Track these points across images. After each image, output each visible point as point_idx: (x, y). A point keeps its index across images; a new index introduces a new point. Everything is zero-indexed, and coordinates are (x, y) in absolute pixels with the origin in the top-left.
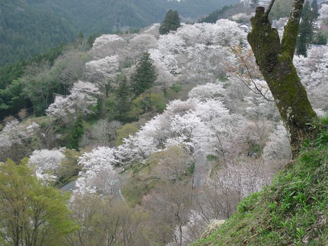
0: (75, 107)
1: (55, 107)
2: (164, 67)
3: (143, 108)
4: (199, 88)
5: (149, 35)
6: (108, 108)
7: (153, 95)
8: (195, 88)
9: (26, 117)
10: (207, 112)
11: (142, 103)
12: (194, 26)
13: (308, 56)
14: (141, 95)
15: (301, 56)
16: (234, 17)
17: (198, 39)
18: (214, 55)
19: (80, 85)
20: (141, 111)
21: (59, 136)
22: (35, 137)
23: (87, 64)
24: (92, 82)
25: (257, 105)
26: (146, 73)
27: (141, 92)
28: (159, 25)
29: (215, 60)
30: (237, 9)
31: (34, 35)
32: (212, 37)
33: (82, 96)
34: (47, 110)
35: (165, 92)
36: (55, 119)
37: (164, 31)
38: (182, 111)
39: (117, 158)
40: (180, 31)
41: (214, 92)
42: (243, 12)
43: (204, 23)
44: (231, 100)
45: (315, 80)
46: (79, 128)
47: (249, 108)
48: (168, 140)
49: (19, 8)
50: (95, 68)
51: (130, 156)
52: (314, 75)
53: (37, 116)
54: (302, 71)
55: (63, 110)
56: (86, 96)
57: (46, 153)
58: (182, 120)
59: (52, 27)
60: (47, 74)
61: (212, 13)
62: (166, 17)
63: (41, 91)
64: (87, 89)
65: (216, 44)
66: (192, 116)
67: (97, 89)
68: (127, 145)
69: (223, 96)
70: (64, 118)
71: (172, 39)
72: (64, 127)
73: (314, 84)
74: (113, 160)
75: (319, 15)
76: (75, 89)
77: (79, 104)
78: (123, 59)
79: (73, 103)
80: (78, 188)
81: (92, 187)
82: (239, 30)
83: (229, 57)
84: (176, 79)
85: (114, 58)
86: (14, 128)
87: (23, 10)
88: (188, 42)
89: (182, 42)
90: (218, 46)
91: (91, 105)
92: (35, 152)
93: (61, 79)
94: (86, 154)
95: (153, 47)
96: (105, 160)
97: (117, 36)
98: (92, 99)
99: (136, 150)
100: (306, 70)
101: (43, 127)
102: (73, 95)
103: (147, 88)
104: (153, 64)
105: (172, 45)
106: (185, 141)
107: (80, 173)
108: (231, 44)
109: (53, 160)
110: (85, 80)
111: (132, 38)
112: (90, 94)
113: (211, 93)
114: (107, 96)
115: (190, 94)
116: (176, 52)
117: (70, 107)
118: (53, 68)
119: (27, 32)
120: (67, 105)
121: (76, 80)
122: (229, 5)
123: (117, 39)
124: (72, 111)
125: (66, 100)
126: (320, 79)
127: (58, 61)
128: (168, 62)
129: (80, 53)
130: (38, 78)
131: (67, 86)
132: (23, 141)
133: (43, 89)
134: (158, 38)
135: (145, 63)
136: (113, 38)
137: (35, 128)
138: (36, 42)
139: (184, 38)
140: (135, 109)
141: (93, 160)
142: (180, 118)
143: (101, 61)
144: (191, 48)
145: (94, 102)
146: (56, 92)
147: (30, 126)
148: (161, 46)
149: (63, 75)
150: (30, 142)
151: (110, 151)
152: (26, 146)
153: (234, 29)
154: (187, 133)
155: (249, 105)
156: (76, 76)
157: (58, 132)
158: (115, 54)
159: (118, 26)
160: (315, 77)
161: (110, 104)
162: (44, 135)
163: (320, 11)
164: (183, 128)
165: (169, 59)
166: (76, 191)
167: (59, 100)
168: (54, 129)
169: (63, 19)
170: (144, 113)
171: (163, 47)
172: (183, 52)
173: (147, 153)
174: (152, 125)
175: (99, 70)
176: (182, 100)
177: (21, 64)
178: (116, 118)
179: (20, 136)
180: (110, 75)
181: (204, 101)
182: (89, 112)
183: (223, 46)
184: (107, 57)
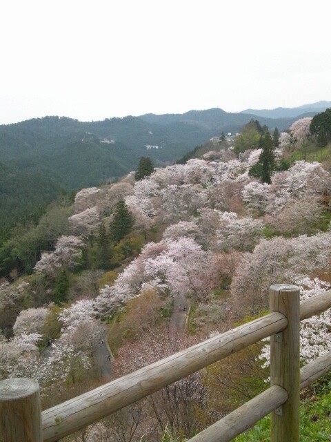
0: (61, 261)
1: (42, 264)
2: (142, 211)
3: (124, 254)
4: (172, 227)
5: (124, 183)
6: (94, 257)
7: (132, 240)
8: (168, 229)
9: (18, 277)
10: (180, 250)
11: (123, 249)
12: (166, 169)
13: (273, 182)
14: (121, 241)
15: (265, 184)
16: (205, 155)
17: (171, 181)
18: (186, 194)
19: (64, 239)
20: (123, 256)
21: (49, 291)
22: (27, 295)
23: (69, 218)
24: (76, 234)
25: (227, 237)
26: (123, 220)
27: (121, 238)
28: (134, 172)
29: (187, 198)
30: (207, 148)
31: (27, 196)
32: (183, 177)
33: (67, 250)
34: (34, 268)
35: (145, 235)
36: (44, 275)
37: (139, 177)
38: (156, 253)
39: (96, 310)
40: (153, 176)
41: (187, 230)
42: (213, 150)
43: (176, 165)
44: (204, 235)
45: (279, 205)
46: (64, 281)
47: (219, 242)
48: (143, 285)
49: (10, 174)
50: (77, 221)
51: (108, 306)
52: (278, 201)
53: (28, 274)
54: (268, 198)
55: (50, 266)
56: (70, 250)
57: (32, 312)
58: (155, 263)
59: (43, 188)
60: (33, 234)
61: (185, 154)
62: (140, 165)
63: (29, 250)
64: (71, 242)
65: (187, 183)
66: (164, 257)
67: (80, 241)
68: (104, 295)
69: (197, 232)
70: (51, 273)
71: (147, 184)
72: (54, 281)
73: (279, 209)
74: (92, 312)
75: (280, 143)
76: (60, 244)
77: (64, 259)
78: (102, 210)
79: (59, 257)
80: (55, 349)
81: (69, 346)
82: (208, 168)
83: (199, 194)
84: (153, 221)
85: (93, 210)
86: (5, 290)
87: (14, 175)
88: (161, 184)
89: (156, 185)
90: (189, 185)
91: (77, 257)
92: (22, 312)
93: (46, 236)
94: (66, 310)
95: (130, 194)
96: (84, 314)
97: (95, 188)
98: (77, 251)
99: (113, 299)
100: (272, 196)
101: (34, 284)
102: (58, 250)
103: (126, 234)
104: (130, 211)
105: (147, 189)
106: (160, 283)
107: (62, 330)
108: (202, 181)
109: (40, 318)
110: (69, 234)
111: (110, 188)
112: (74, 247)
113: (184, 230)
114: (92, 246)
115: (164, 235)
116: (152, 195)
117: (57, 262)
118: (39, 226)
119: (21, 195)
120: (53, 261)
121: (60, 235)
122: (199, 146)
123: (97, 191)
124: (59, 265)
125: (51, 255)
126: (284, 204)
127: (43, 220)
128: (144, 207)
129: (63, 209)
130: (24, 238)
131: (53, 242)
132: (16, 301)
133: (30, 248)
134: (133, 185)
135: (121, 211)
136: (93, 190)
137: (25, 287)
138: (30, 203)
139: (157, 182)
140: (117, 255)
141: (73, 315)
142: (152, 261)
143: (82, 214)
144: (165, 190)
145: (79, 254)
146: (43, 249)
147: (20, 286)
148: (137, 192)
149: (48, 232)
150: (22, 301)
151: (89, 303)
152: (19, 305)
153: (202, 167)
154: (162, 275)
155: (220, 239)
156: (60, 231)
157: (48, 287)
158: (94, 205)
159: (104, 178)
160: (279, 203)
161: (95, 253)
162: (35, 292)
163: (280, 139)
164: (157, 270)
165: (145, 203)
166: (54, 351)
167: (45, 256)
168: (44, 284)
169: (53, 179)
170: (126, 257)
171: (139, 193)
172: (159, 195)
173: (124, 300)
174: (129, 272)
175: (81, 223)
176: (156, 242)
177: (10, 226)
178: (100, 267)
179: (12, 297)
180: (92, 226)
181: (176, 239)
182: (75, 264)
183: (195, 183)
184: (88, 210)
